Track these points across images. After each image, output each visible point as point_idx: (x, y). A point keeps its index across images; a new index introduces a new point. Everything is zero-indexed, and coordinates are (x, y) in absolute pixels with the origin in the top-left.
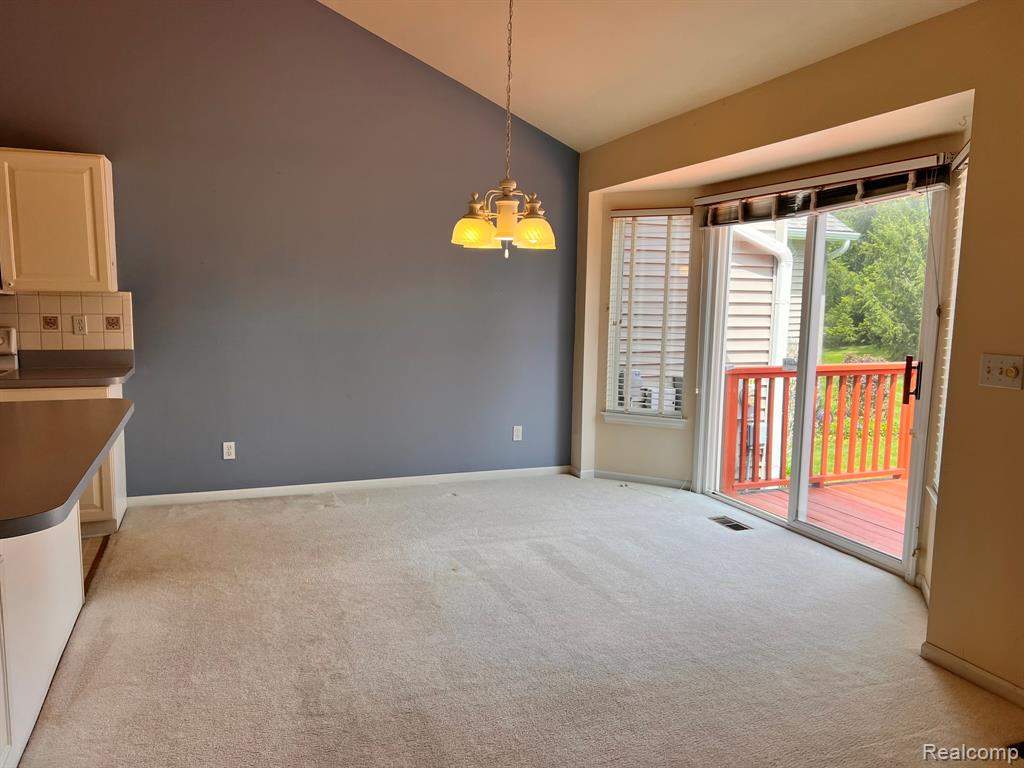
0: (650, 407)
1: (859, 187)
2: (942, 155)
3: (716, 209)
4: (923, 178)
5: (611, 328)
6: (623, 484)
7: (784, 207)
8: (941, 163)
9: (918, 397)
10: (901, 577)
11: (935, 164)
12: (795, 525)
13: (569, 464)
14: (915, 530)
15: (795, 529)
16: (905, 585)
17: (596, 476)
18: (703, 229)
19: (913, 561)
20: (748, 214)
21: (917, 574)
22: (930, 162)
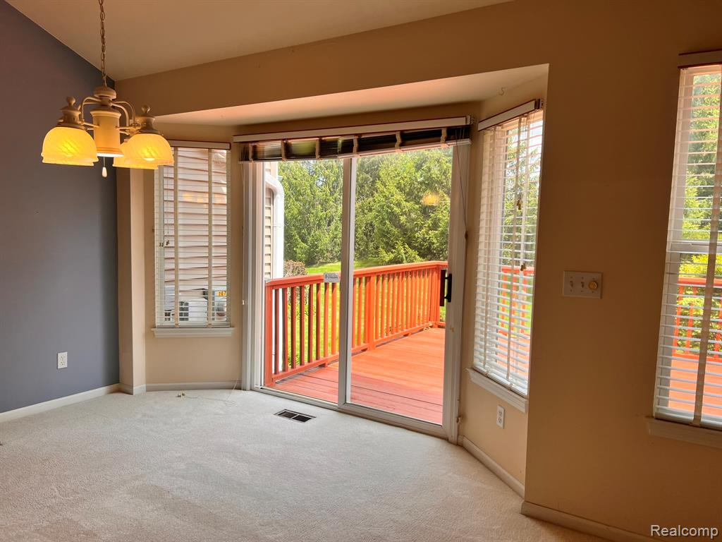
0: (187, 319)
1: (398, 137)
2: (469, 117)
3: (255, 147)
4: (454, 134)
5: (157, 249)
6: (180, 393)
7: (327, 149)
8: (468, 123)
9: (449, 300)
10: (446, 439)
11: (465, 124)
12: (345, 407)
13: (118, 382)
14: (455, 403)
15: (345, 410)
16: (450, 445)
17: (149, 390)
18: (241, 163)
19: (455, 425)
20: (289, 153)
21: (458, 435)
22: (460, 122)
